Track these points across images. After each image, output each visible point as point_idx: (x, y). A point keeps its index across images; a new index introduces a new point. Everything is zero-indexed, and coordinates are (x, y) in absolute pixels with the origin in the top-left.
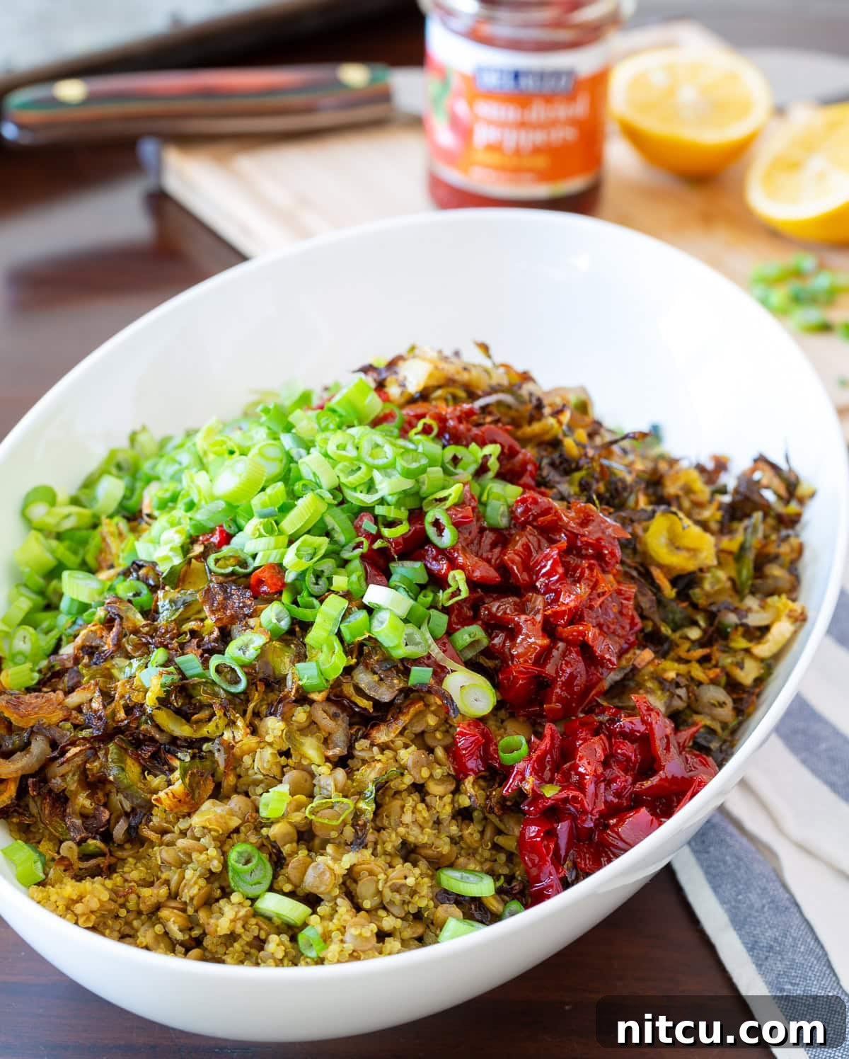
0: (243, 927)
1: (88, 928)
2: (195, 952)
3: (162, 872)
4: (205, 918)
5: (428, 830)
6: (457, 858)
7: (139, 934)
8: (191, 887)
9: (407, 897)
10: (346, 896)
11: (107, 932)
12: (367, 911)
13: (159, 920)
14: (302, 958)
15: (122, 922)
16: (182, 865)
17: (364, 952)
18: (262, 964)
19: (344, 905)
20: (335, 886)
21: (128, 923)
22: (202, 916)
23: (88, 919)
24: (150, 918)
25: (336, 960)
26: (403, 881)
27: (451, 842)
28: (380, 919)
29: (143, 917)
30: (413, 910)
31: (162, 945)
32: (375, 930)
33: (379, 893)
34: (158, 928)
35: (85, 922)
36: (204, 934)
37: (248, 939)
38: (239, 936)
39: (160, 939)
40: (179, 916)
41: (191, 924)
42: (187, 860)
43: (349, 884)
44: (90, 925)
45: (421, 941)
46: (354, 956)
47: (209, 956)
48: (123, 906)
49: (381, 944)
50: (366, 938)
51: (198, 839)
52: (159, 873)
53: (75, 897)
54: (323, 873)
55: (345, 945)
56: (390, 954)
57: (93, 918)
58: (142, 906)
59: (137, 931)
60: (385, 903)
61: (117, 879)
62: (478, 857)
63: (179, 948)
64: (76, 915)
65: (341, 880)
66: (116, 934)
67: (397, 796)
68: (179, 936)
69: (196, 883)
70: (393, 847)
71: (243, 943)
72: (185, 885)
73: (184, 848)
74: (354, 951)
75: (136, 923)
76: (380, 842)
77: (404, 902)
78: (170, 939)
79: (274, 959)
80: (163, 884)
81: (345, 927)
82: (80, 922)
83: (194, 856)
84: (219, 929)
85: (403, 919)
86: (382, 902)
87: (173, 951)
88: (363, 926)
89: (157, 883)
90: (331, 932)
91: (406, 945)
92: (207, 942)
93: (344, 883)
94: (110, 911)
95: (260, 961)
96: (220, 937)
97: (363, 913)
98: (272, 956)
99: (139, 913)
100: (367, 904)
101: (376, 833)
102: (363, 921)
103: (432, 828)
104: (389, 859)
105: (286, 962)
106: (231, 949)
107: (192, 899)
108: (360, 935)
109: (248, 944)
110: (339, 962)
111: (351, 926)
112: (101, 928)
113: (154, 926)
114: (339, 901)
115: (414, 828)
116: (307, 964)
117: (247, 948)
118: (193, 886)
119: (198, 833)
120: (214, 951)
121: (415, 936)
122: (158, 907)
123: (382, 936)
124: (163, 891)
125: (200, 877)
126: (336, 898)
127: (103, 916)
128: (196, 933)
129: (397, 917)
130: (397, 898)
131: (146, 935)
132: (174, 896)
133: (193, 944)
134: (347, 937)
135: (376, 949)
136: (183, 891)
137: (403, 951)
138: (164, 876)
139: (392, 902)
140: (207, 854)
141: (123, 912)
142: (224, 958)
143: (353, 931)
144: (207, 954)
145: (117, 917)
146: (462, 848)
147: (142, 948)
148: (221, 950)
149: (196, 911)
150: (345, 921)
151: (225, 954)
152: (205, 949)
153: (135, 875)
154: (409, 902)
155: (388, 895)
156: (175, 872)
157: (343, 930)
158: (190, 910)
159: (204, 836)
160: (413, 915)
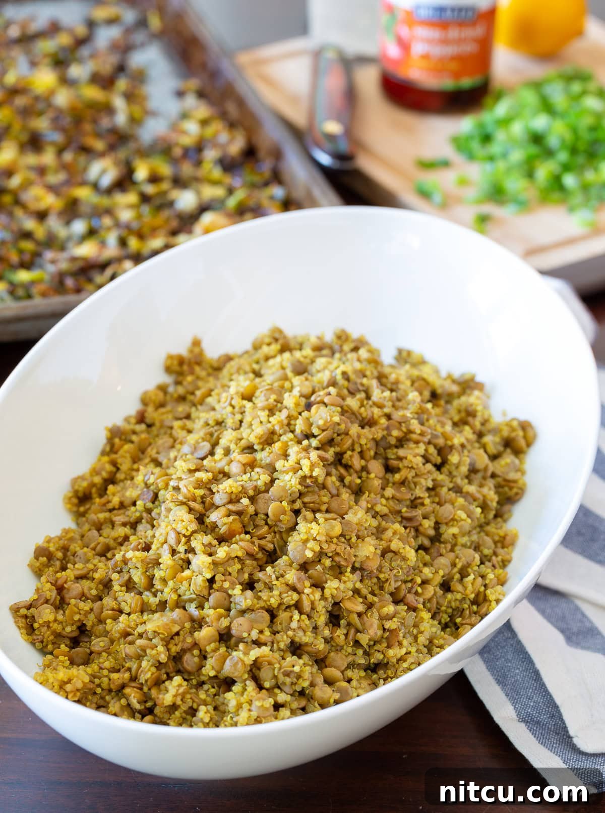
0: (182, 700)
1: (75, 701)
2: (148, 718)
3: (126, 663)
4: (156, 694)
5: (309, 633)
6: (329, 653)
7: (110, 705)
8: (146, 673)
9: (295, 680)
10: (253, 679)
11: (88, 704)
12: (267, 690)
13: (124, 696)
14: (222, 722)
15: (98, 697)
16: (139, 657)
17: (264, 717)
18: (195, 726)
19: (251, 685)
20: (245, 672)
21: (103, 698)
22: (154, 692)
23: (75, 695)
24: (117, 695)
25: (245, 723)
26: (291, 669)
27: (325, 642)
28: (276, 695)
29: (113, 693)
30: (298, 689)
31: (126, 713)
32: (273, 703)
33: (275, 677)
34: (123, 702)
35: (72, 697)
36: (155, 705)
37: (185, 709)
38: (179, 706)
39: (125, 709)
40: (138, 692)
41: (146, 698)
42: (143, 654)
43: (254, 671)
44: (76, 699)
45: (304, 710)
46: (258, 721)
47: (158, 720)
48: (99, 686)
49: (276, 713)
50: (266, 708)
51: (151, 640)
52: (124, 663)
53: (66, 680)
54: (236, 663)
55: (252, 713)
56: (283, 719)
57: (78, 694)
58: (112, 686)
59: (108, 703)
60: (279, 684)
61: (94, 667)
62: (343, 652)
63: (137, 715)
64: (66, 692)
65: (249, 668)
66: (94, 705)
67: (288, 610)
68: (138, 706)
69: (149, 670)
70: (285, 645)
71: (182, 711)
72: (142, 671)
73: (140, 646)
74: (258, 717)
75: (107, 698)
76: (275, 642)
77: (292, 684)
78: (131, 708)
79: (203, 723)
80: (127, 671)
81: (251, 701)
82: (69, 697)
83: (148, 651)
84: (165, 702)
85: (292, 695)
86: (277, 684)
87: (134, 717)
88: (264, 700)
89: (122, 670)
90: (242, 704)
91: (293, 713)
92: (157, 710)
93: (251, 670)
94: (90, 689)
95: (193, 724)
96: (166, 707)
97: (264, 691)
98: (202, 720)
99: (110, 691)
100: (267, 685)
101: (273, 635)
102: (264, 697)
103: (312, 632)
104: (282, 653)
105: (211, 724)
106: (173, 716)
107: (146, 681)
108: (262, 706)
109: (185, 712)
110: (247, 724)
111: (256, 700)
112: (84, 701)
113: (120, 700)
114: (248, 682)
115: (299, 632)
116: (226, 726)
117: (184, 715)
118: (147, 672)
119: (150, 635)
120: (161, 716)
121: (300, 706)
122: (123, 686)
123: (277, 707)
124: (127, 675)
125: (152, 666)
126: (245, 680)
127: (85, 693)
128: (149, 704)
129: (287, 694)
130: (288, 680)
131: (115, 706)
132: (134, 679)
133: (147, 712)
134: (253, 708)
135: (274, 715)
136: (140, 675)
137: (292, 717)
138: (127, 665)
139: (284, 684)
140: (157, 650)
141: (99, 690)
142: (168, 722)
143: (257, 703)
144: (157, 719)
145: (95, 693)
146: (332, 646)
147: (112, 715)
148: (166, 716)
149: (149, 689)
150: (251, 696)
151: (169, 719)
152: (155, 716)
153: (107, 664)
154: (296, 683)
155: (281, 678)
156: (135, 663)
157: (250, 702)
158: (145, 689)
159: (154, 637)
160: (299, 692)
